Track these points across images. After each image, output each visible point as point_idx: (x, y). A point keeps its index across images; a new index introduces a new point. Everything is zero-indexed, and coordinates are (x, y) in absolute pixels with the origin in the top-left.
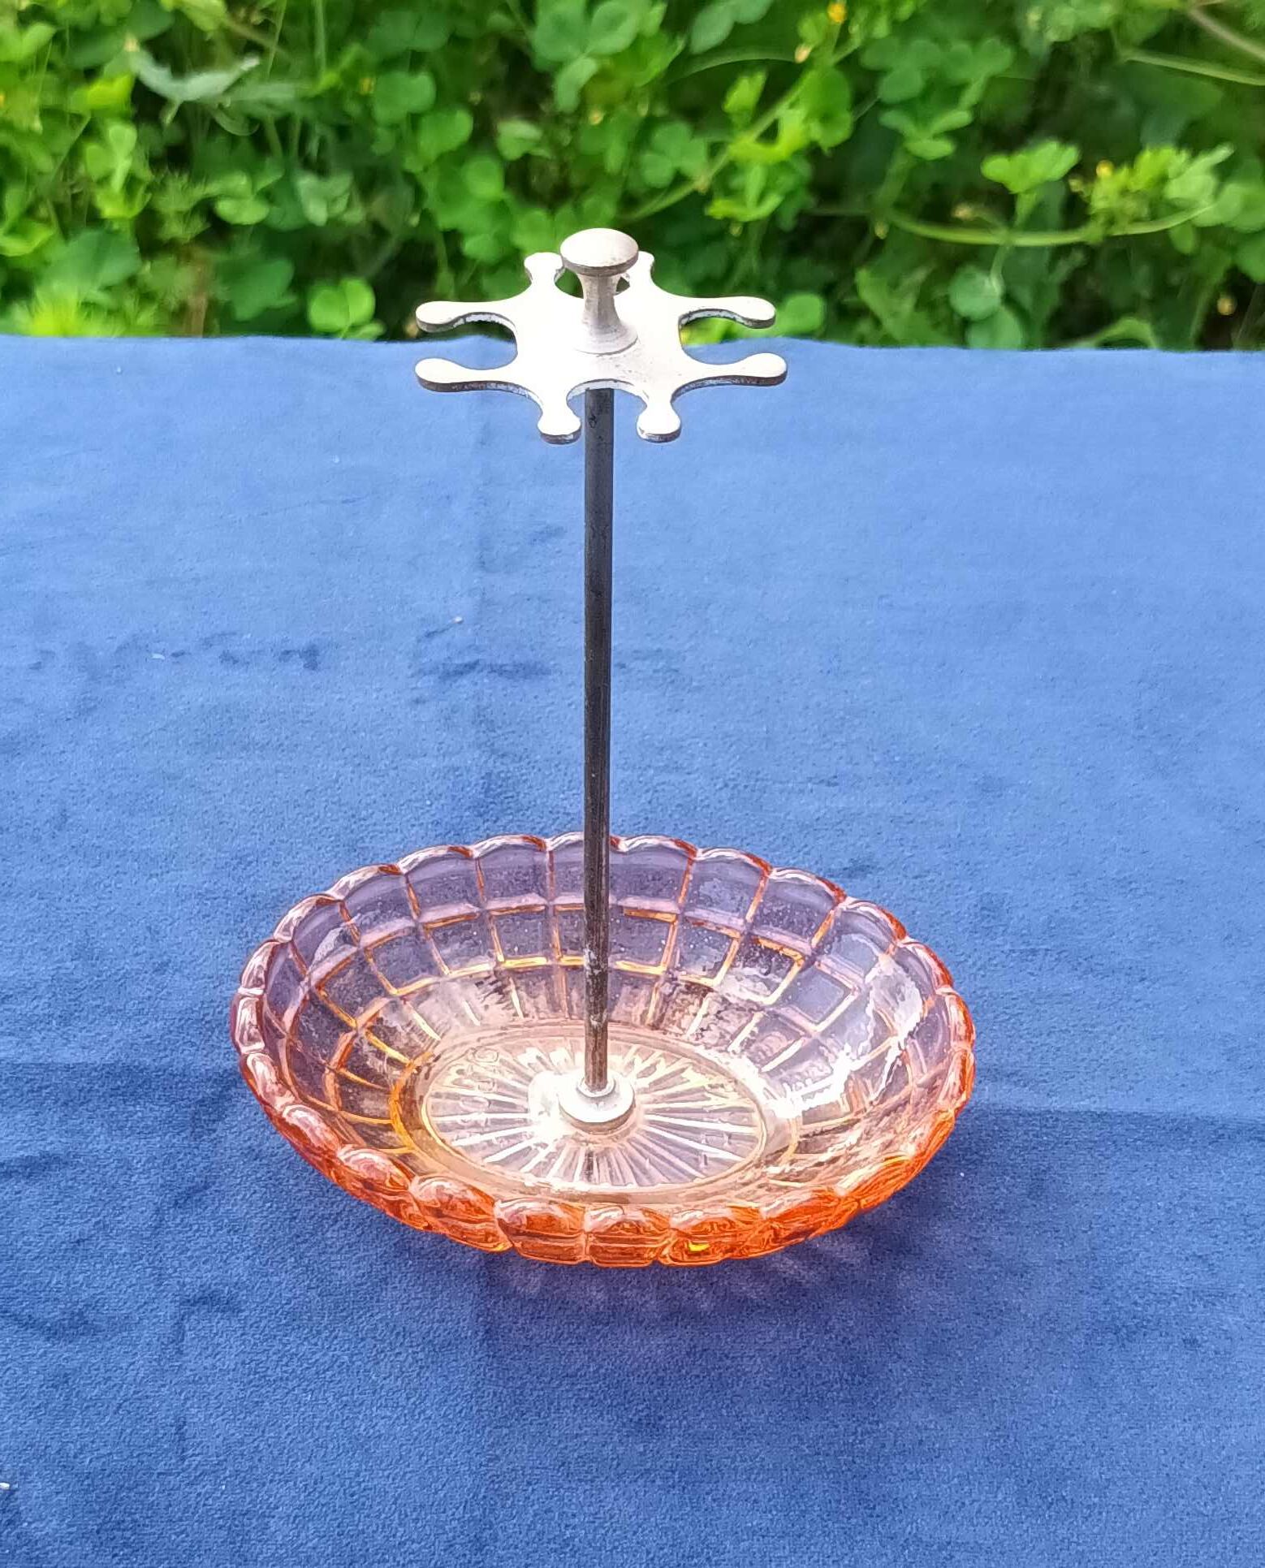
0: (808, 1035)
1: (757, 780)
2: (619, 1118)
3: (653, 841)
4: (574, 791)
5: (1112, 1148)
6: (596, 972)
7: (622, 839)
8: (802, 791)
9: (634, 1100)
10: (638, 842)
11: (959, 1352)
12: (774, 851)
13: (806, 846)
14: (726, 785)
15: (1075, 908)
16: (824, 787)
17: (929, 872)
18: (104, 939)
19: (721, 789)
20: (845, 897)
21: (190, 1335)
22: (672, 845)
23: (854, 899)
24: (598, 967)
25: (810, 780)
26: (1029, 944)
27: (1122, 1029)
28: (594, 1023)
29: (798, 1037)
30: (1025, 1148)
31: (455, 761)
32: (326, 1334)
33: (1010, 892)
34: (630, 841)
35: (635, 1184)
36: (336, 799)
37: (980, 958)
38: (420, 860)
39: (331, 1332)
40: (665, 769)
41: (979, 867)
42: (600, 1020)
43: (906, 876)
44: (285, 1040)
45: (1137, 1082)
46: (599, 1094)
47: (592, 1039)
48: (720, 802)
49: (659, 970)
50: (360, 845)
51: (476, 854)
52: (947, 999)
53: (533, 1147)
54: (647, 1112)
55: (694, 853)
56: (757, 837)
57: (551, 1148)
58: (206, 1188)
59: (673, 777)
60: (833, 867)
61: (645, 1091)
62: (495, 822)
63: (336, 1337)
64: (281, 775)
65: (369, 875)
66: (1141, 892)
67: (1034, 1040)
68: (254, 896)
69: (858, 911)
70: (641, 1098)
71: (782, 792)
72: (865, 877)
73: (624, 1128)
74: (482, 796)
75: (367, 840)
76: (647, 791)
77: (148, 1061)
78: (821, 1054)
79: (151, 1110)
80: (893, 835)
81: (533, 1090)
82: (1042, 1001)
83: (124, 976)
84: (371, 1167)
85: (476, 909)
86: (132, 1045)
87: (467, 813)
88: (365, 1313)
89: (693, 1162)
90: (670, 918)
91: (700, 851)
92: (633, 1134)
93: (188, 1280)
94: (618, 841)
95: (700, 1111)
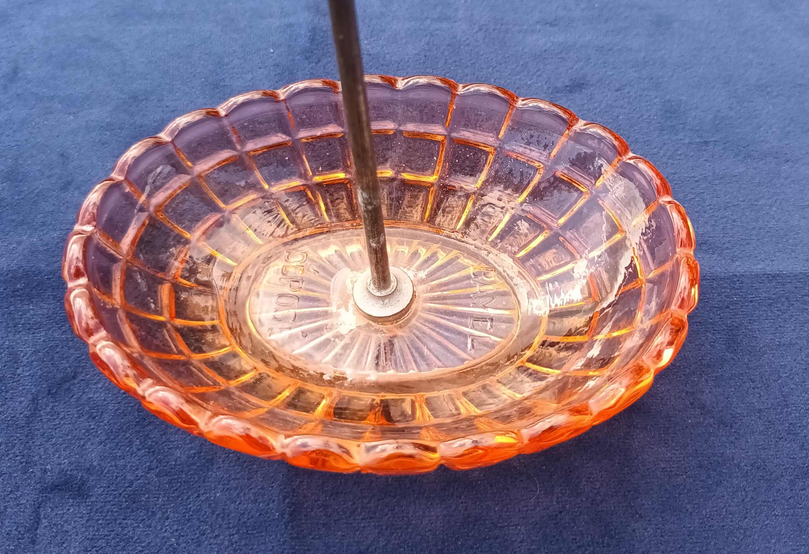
0: (550, 228)
1: (502, 25)
2: (401, 311)
3: (423, 80)
4: (375, 38)
5: (786, 304)
6: (370, 208)
7: (400, 79)
8: (533, 31)
9: (414, 292)
10: (413, 81)
11: (689, 506)
12: (516, 75)
13: (538, 70)
14: (481, 30)
15: (731, 108)
16: (548, 28)
17: (625, 85)
18: (28, 165)
19: (477, 32)
20: (577, 120)
21: (45, 522)
22: (438, 83)
23: (585, 122)
24: (371, 204)
25: (538, 22)
26: (702, 137)
27: (778, 202)
28: (374, 245)
29: (542, 230)
30: (720, 308)
31: (292, 20)
32: (159, 515)
33: (684, 98)
34: (406, 81)
35: (416, 370)
36: (208, 51)
37: (668, 150)
38: (239, 102)
39: (164, 513)
40: (439, 19)
41: (661, 80)
42: (378, 242)
43: (609, 90)
44: (121, 264)
45: (796, 245)
46: (384, 293)
47: (374, 256)
48: (477, 41)
49: (432, 179)
50: (222, 84)
51: (282, 97)
52: (668, 206)
53: (332, 339)
54: (426, 300)
55: (455, 88)
56: (503, 65)
57: (347, 340)
58: (74, 378)
59: (444, 25)
60: (558, 85)
61: (422, 281)
62: (317, 63)
63: (167, 519)
64: (171, 35)
65: (198, 118)
66: (775, 93)
67: (716, 214)
68: (141, 127)
69: (588, 132)
70: (421, 288)
71: (520, 32)
72: (581, 91)
73: (406, 317)
74: (308, 45)
75: (228, 80)
76: (426, 36)
77: (42, 266)
78: (562, 245)
79: (41, 308)
80: (598, 60)
81: (335, 283)
82: (717, 182)
83: (37, 195)
84: (166, 403)
85: (288, 138)
86: (34, 252)
87: (298, 58)
88: (192, 495)
89: (462, 346)
90: (440, 138)
91: (461, 86)
92: (414, 321)
93: (49, 467)
94: (396, 80)
95: (468, 297)
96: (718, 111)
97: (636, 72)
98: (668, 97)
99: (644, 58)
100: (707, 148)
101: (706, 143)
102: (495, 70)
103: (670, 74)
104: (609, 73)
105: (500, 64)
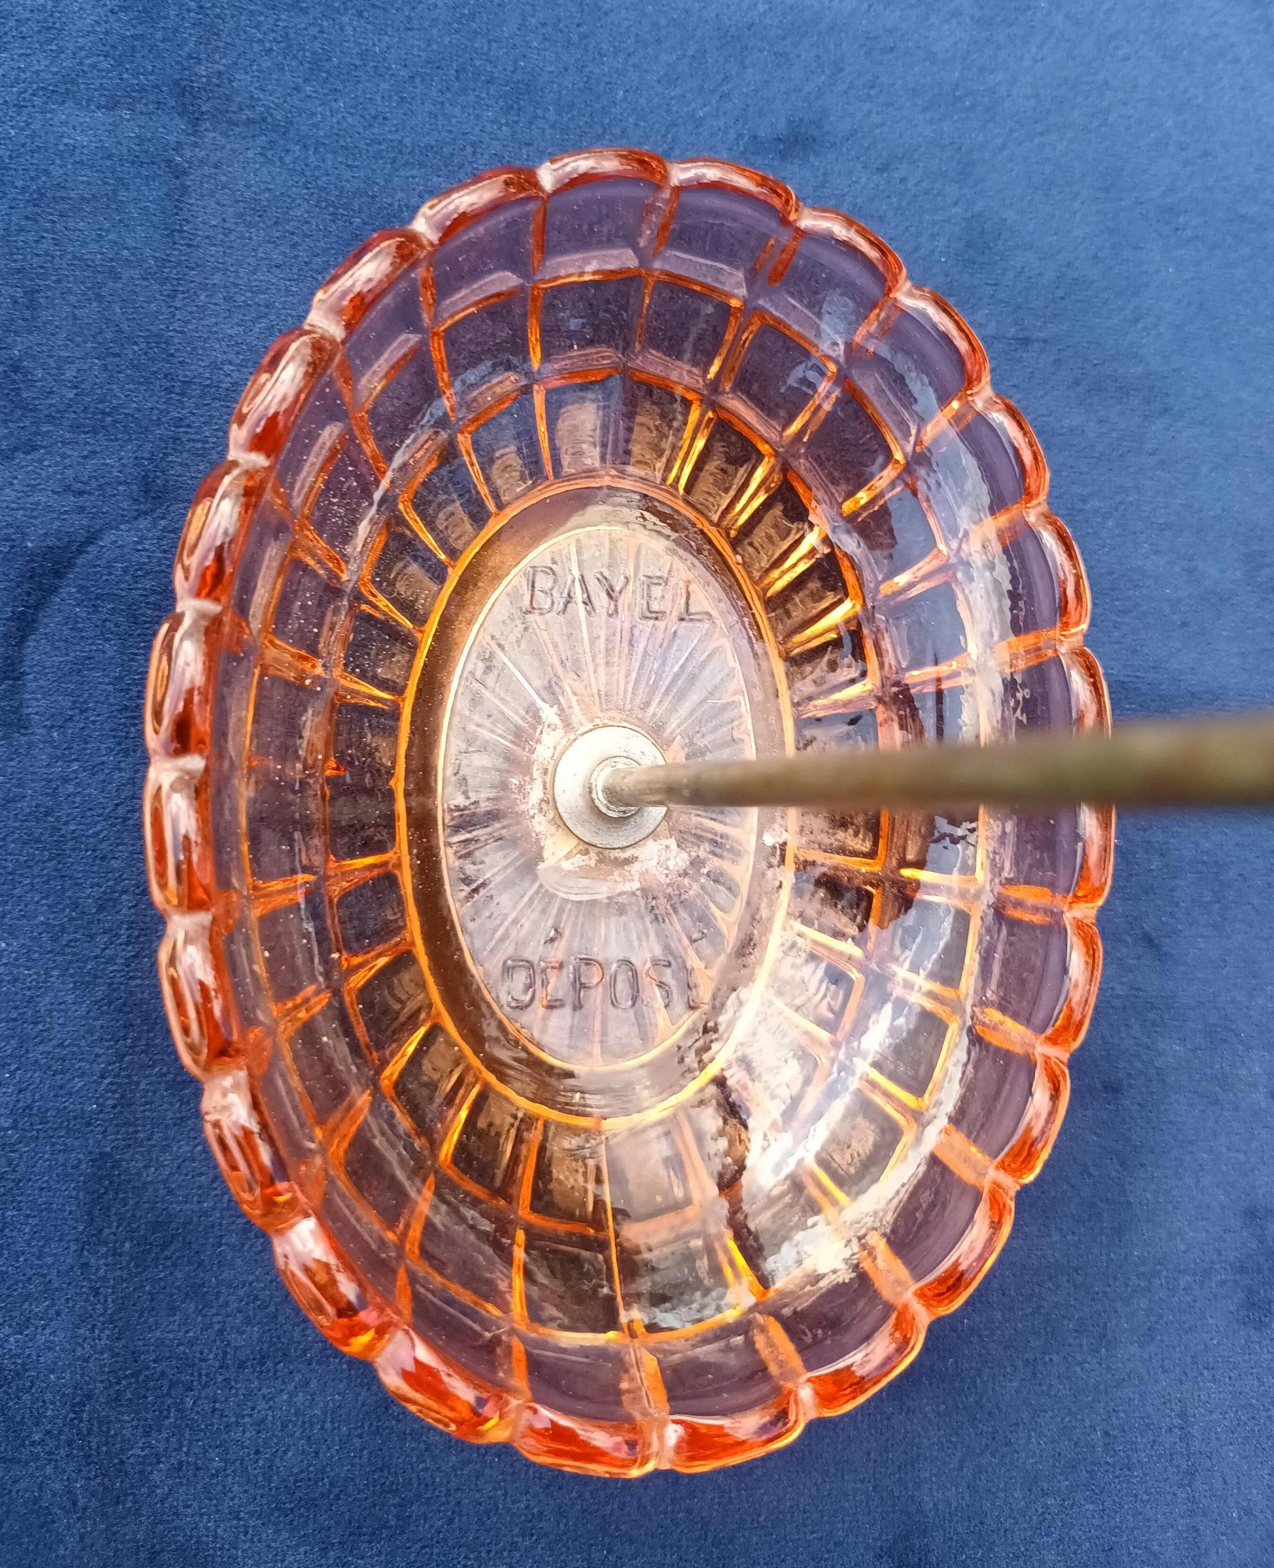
96: (1069, 264)
97: (931, 122)
98: (979, 206)
99: (957, 86)
100: (1025, 355)
101: (1026, 342)
102: (631, 61)
103: (999, 141)
104: (875, 118)
105: (646, 45)
